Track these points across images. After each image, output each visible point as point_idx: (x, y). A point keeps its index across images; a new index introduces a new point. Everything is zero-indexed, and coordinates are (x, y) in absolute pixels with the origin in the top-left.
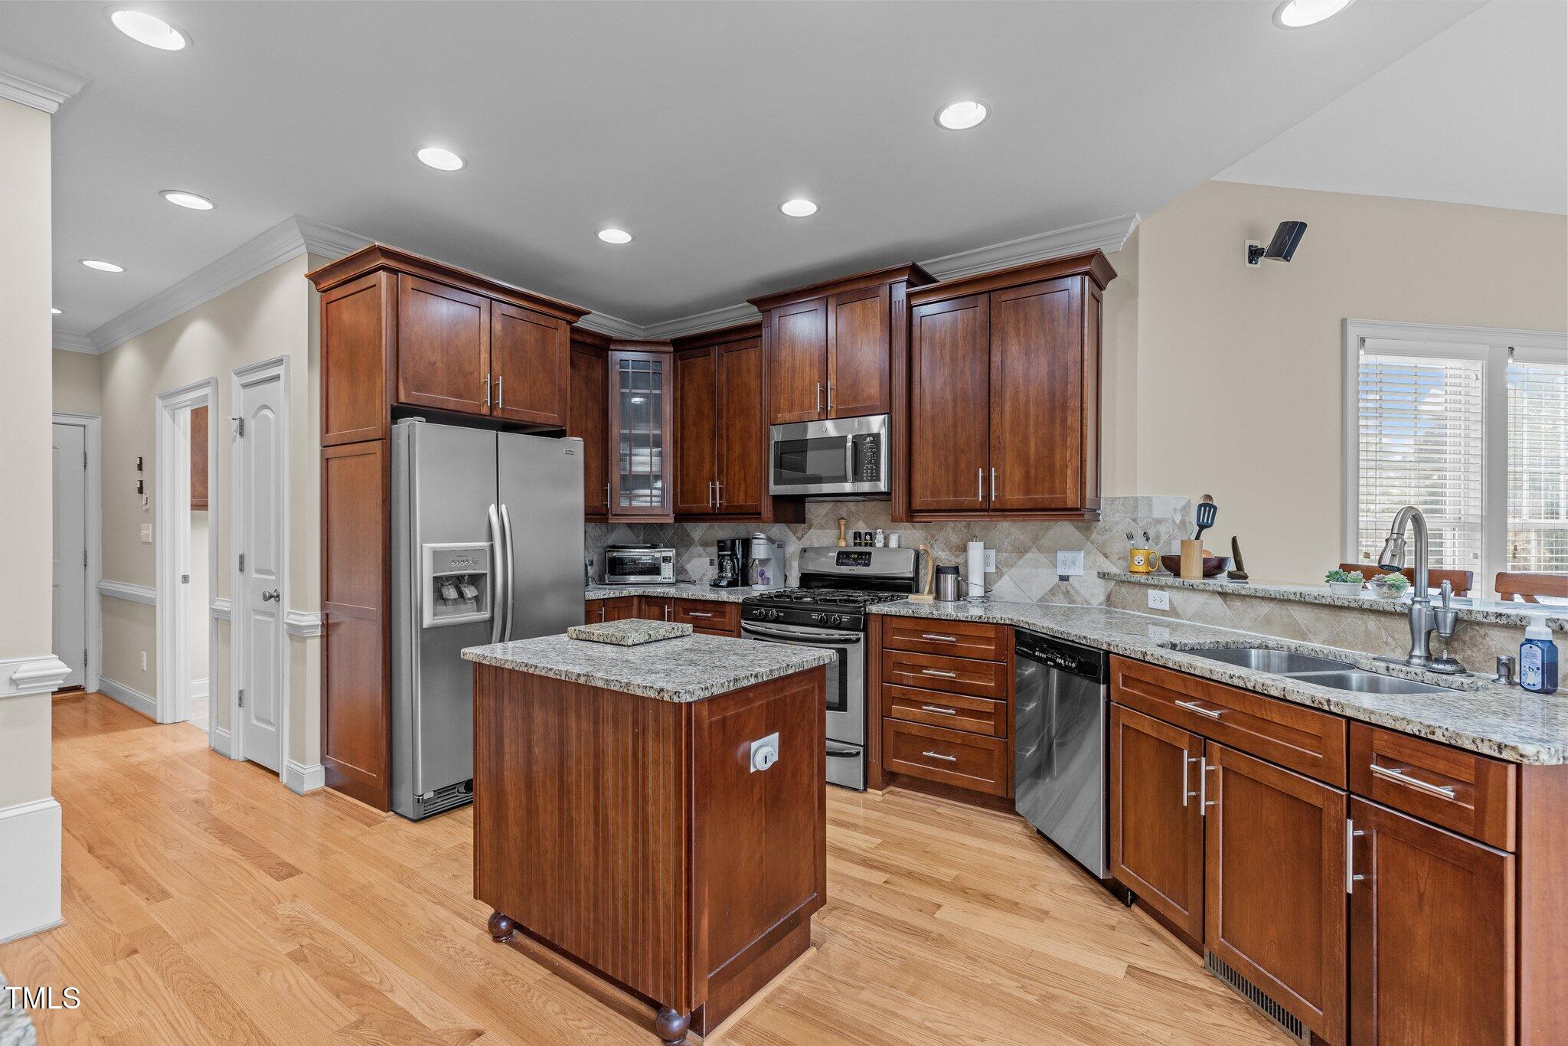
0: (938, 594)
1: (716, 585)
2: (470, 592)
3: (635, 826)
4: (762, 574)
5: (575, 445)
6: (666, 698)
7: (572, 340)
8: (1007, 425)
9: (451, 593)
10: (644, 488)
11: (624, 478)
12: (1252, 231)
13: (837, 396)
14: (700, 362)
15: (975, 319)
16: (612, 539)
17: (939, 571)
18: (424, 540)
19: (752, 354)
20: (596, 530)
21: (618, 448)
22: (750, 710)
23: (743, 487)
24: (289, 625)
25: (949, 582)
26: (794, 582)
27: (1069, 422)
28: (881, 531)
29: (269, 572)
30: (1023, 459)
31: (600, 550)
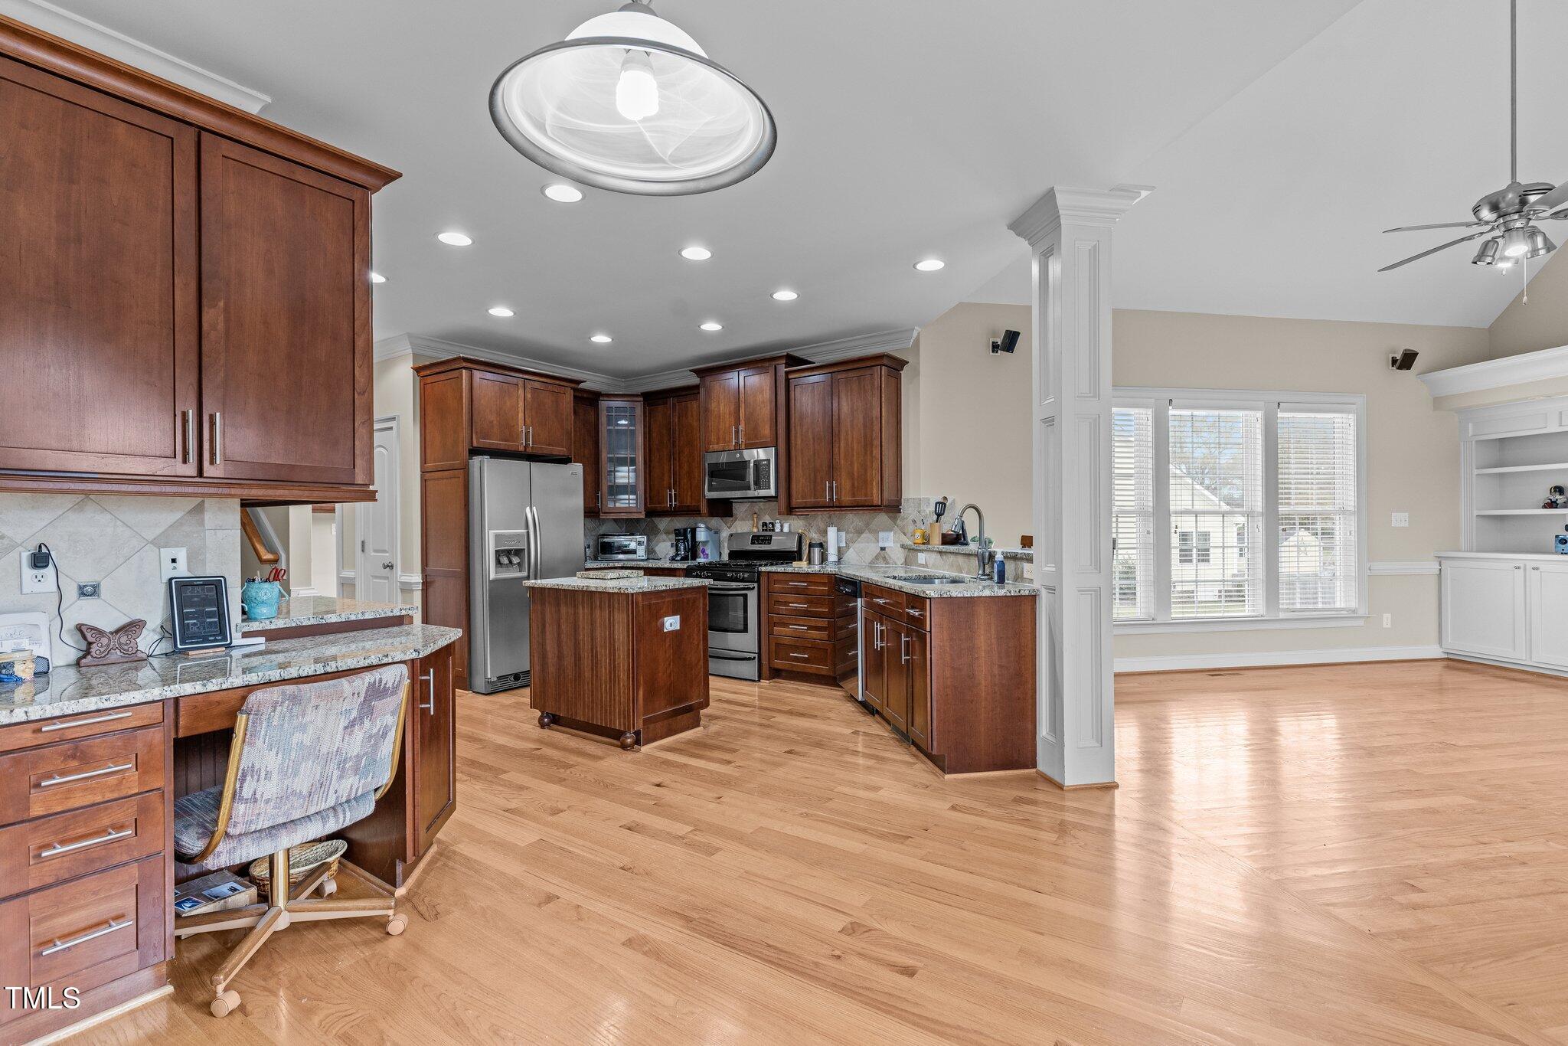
0: (810, 561)
1: (673, 559)
2: (515, 560)
3: (610, 653)
4: (703, 551)
5: (577, 468)
6: (622, 592)
7: (575, 397)
8: (842, 455)
9: (505, 560)
10: (623, 494)
11: (611, 487)
12: (994, 334)
13: (745, 435)
14: (661, 408)
15: (824, 388)
16: (603, 530)
17: (811, 546)
18: (490, 529)
19: (695, 404)
20: (592, 524)
21: (605, 466)
22: (664, 602)
23: (689, 493)
24: (401, 582)
25: (816, 551)
26: (725, 558)
27: (874, 454)
28: (778, 521)
29: (385, 551)
30: (851, 475)
31: (595, 538)
